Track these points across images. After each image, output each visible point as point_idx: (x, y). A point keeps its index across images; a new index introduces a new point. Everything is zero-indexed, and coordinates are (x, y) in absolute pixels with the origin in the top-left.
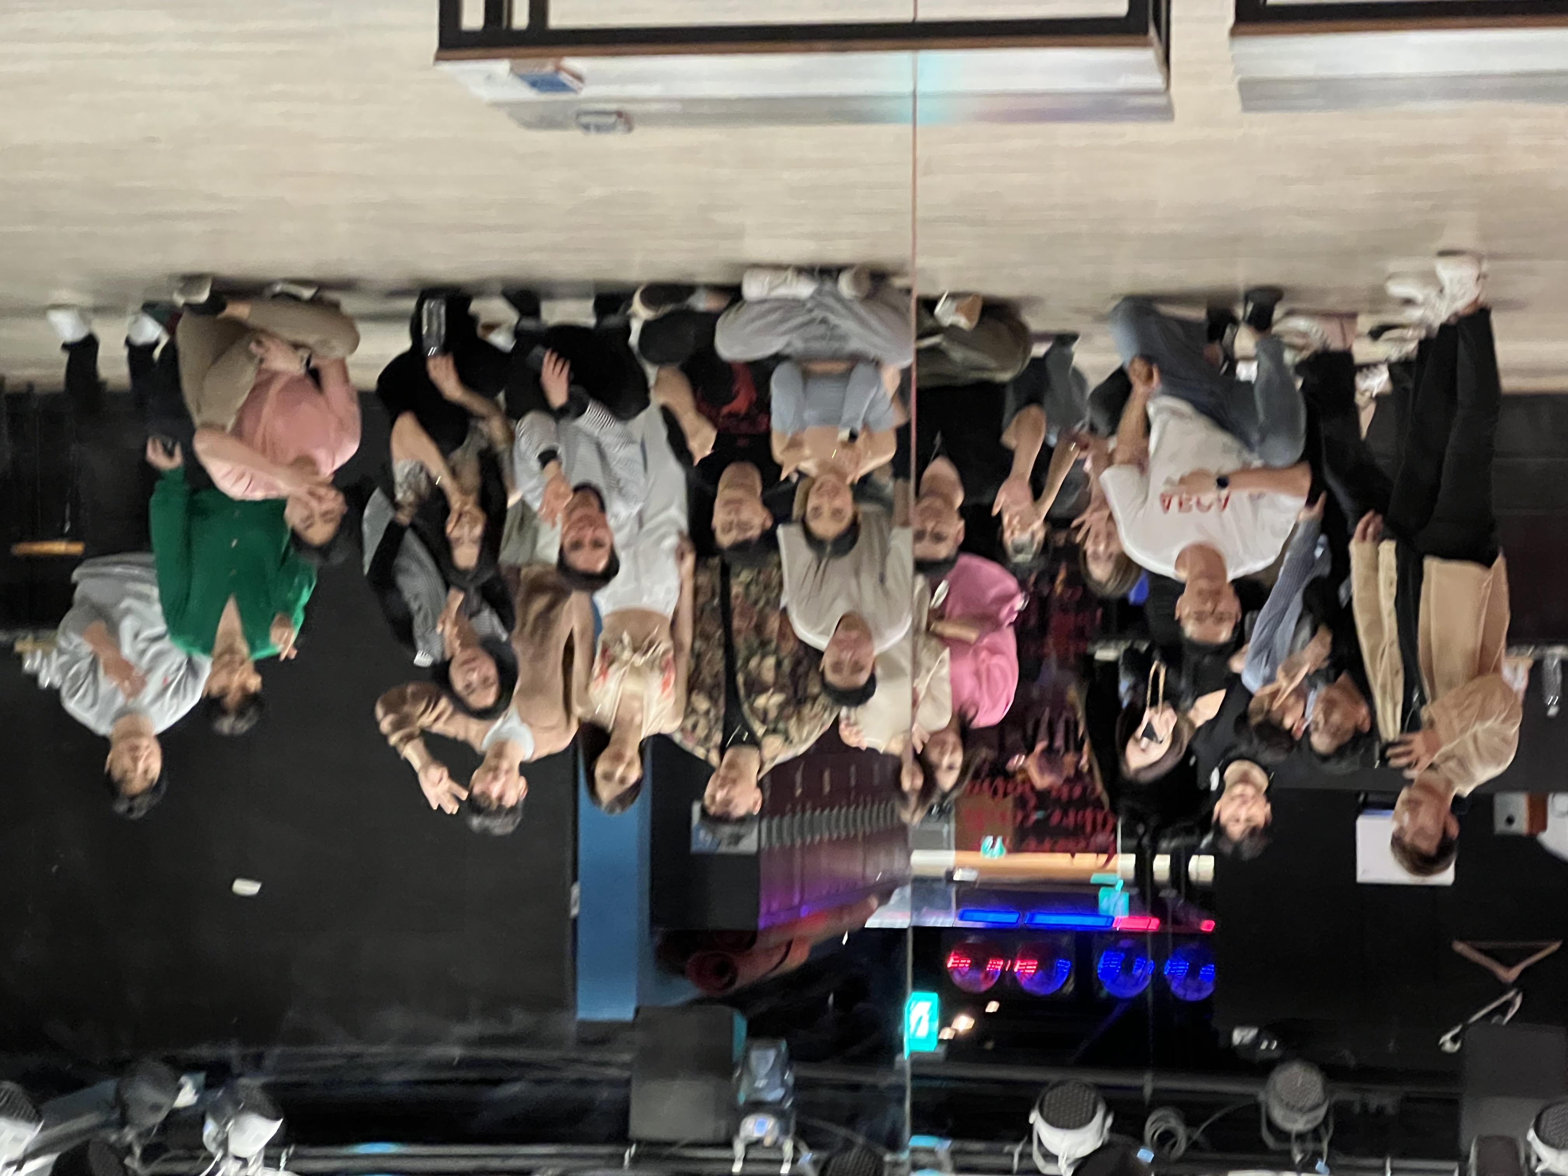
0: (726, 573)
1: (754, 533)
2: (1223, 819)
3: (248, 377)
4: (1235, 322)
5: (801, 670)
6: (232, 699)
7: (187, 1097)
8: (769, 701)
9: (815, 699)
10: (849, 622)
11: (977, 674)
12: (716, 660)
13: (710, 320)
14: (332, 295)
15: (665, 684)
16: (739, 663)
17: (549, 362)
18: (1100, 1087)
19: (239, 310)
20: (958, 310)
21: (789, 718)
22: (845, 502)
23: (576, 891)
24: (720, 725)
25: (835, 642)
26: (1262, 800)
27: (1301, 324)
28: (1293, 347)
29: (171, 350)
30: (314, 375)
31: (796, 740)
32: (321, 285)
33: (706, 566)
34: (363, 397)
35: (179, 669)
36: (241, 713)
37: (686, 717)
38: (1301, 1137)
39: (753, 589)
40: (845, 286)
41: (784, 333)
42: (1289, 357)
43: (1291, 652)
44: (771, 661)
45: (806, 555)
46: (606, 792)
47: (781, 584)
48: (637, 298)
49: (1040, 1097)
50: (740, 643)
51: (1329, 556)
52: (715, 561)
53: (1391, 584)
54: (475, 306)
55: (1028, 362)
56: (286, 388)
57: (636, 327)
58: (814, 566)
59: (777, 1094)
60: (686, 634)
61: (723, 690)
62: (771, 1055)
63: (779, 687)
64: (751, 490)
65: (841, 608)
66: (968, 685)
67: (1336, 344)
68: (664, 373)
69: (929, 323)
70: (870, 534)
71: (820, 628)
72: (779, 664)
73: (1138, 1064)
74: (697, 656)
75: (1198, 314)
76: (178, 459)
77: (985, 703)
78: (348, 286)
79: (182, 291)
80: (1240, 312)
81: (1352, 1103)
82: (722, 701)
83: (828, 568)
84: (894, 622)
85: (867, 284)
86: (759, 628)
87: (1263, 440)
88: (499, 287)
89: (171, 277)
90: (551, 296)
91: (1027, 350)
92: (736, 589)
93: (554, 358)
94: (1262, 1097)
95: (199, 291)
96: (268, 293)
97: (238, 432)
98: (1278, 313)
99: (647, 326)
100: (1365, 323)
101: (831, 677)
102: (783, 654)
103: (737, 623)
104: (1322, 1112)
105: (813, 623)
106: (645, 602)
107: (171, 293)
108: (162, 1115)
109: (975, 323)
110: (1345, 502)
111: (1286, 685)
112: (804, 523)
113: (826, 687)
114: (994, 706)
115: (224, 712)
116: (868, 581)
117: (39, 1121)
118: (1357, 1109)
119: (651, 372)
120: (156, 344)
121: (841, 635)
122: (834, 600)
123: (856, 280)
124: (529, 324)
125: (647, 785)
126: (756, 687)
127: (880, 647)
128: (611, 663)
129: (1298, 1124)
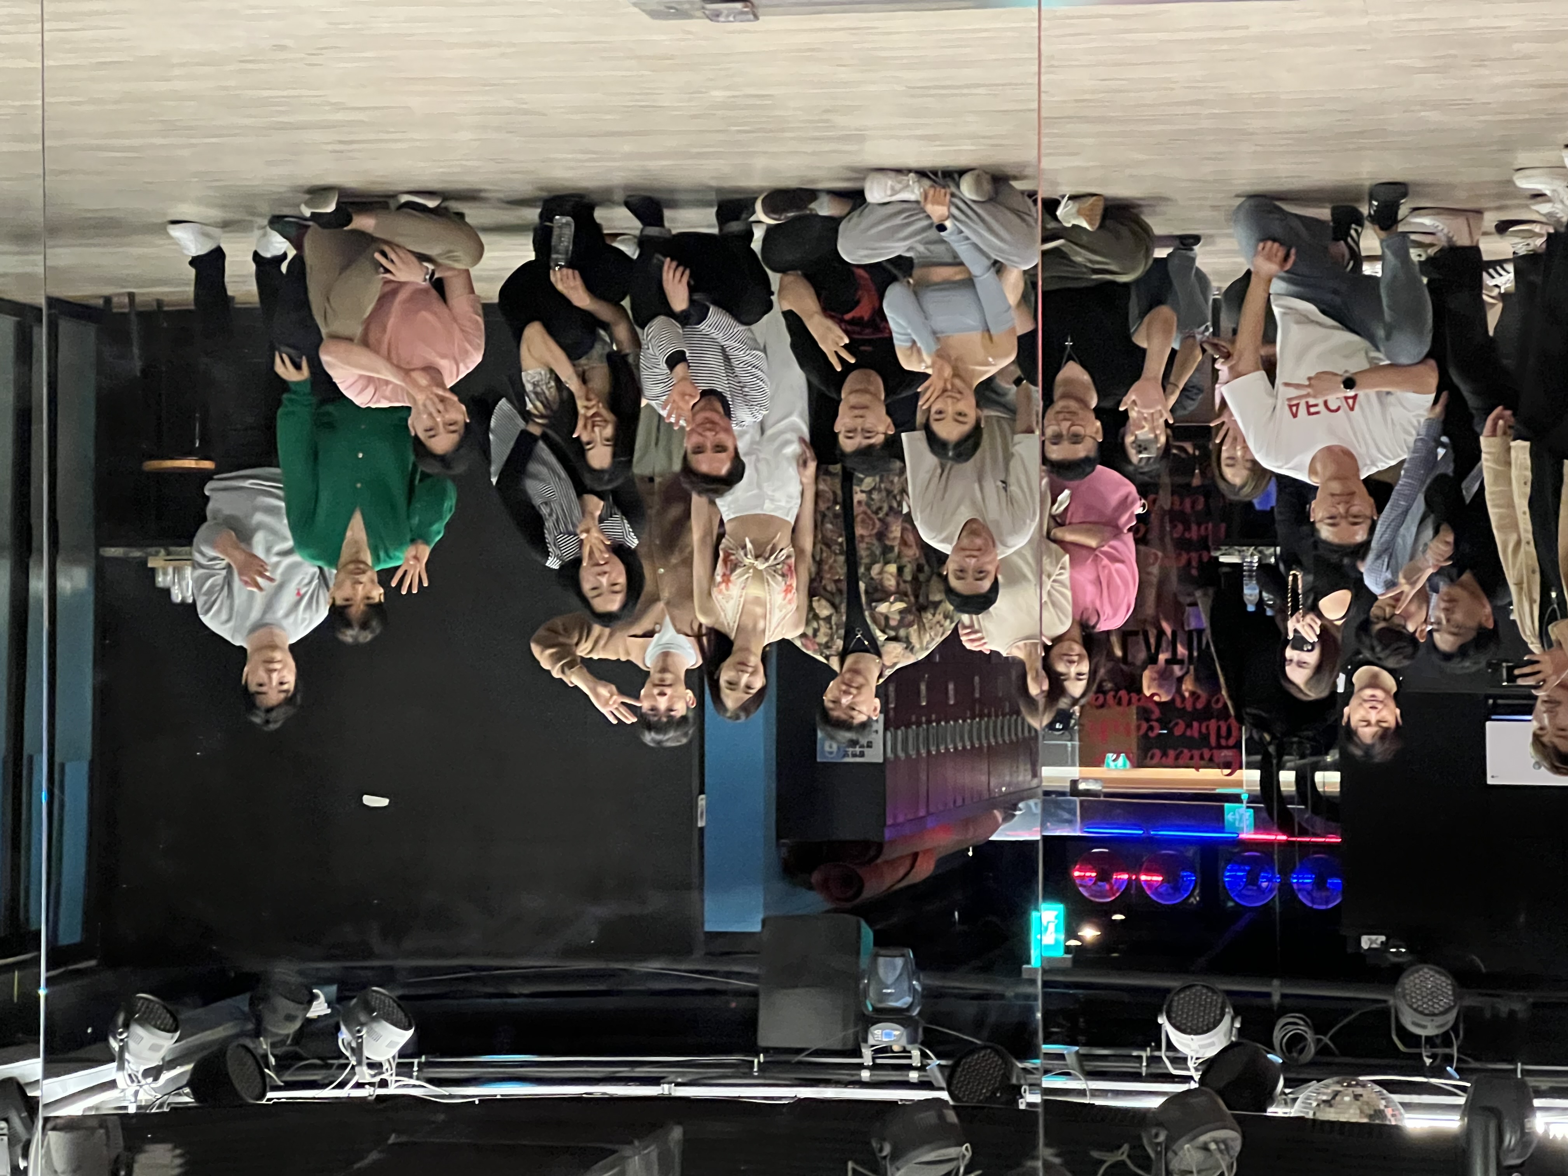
0: (848, 480)
1: (879, 439)
2: (1353, 723)
3: (376, 289)
4: (1359, 220)
5: (922, 577)
6: (356, 611)
7: (319, 1008)
8: (891, 608)
9: (936, 605)
10: (973, 528)
11: (1098, 581)
12: (838, 566)
13: (833, 224)
14: (455, 206)
15: (788, 590)
16: (862, 570)
17: (669, 267)
18: (1229, 993)
19: (364, 223)
20: (1080, 213)
21: (910, 625)
22: (968, 405)
23: (702, 800)
24: (842, 632)
25: (958, 549)
26: (1392, 704)
27: (1426, 221)
28: (1419, 245)
29: (298, 263)
30: (439, 286)
31: (917, 646)
32: (445, 195)
33: (827, 473)
34: (487, 309)
35: (310, 583)
36: (364, 625)
37: (808, 623)
38: (1430, 1041)
39: (875, 496)
40: (967, 189)
41: (905, 239)
42: (1415, 255)
43: (1412, 557)
44: (892, 568)
45: (931, 460)
46: (731, 700)
47: (904, 491)
48: (758, 206)
49: (1167, 1002)
50: (862, 550)
51: (1451, 456)
52: (837, 468)
53: (1525, 483)
54: (599, 214)
55: (1150, 262)
56: (412, 299)
57: (759, 233)
58: (939, 471)
59: (904, 1001)
60: (807, 542)
61: (845, 596)
62: (899, 962)
63: (901, 595)
64: (875, 395)
65: (965, 514)
66: (1090, 593)
67: (1463, 240)
68: (790, 278)
69: (1052, 225)
70: (992, 438)
71: (944, 535)
72: (900, 570)
73: (1266, 972)
74: (819, 563)
75: (1324, 213)
76: (305, 372)
77: (1107, 610)
78: (472, 196)
79: (308, 204)
80: (1365, 210)
81: (1481, 1010)
82: (843, 608)
83: (953, 472)
84: (1016, 528)
85: (987, 187)
86: (881, 536)
87: (1388, 337)
88: (619, 196)
89: (297, 189)
90: (674, 204)
91: (1148, 252)
92: (859, 497)
93: (674, 264)
94: (1391, 1002)
95: (326, 204)
96: (393, 205)
97: (365, 342)
98: (1403, 211)
99: (770, 231)
100: (1490, 220)
101: (954, 582)
102: (905, 560)
103: (859, 531)
104: (1452, 1016)
105: (936, 528)
106: (768, 508)
107: (298, 206)
108: (297, 1025)
109: (1097, 224)
110: (1472, 401)
111: (1409, 591)
112: (927, 428)
113: (950, 592)
114: (1115, 614)
115: (349, 625)
116: (991, 486)
117: (175, 1031)
118: (1488, 1014)
119: (775, 278)
120: (285, 256)
121: (965, 542)
122: (958, 507)
123: (978, 182)
124: (653, 231)
125: (772, 692)
126: (879, 593)
127: (1002, 553)
128: (733, 570)
129: (1429, 1029)
